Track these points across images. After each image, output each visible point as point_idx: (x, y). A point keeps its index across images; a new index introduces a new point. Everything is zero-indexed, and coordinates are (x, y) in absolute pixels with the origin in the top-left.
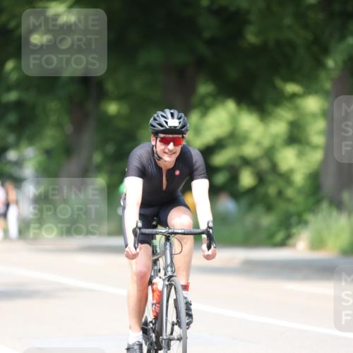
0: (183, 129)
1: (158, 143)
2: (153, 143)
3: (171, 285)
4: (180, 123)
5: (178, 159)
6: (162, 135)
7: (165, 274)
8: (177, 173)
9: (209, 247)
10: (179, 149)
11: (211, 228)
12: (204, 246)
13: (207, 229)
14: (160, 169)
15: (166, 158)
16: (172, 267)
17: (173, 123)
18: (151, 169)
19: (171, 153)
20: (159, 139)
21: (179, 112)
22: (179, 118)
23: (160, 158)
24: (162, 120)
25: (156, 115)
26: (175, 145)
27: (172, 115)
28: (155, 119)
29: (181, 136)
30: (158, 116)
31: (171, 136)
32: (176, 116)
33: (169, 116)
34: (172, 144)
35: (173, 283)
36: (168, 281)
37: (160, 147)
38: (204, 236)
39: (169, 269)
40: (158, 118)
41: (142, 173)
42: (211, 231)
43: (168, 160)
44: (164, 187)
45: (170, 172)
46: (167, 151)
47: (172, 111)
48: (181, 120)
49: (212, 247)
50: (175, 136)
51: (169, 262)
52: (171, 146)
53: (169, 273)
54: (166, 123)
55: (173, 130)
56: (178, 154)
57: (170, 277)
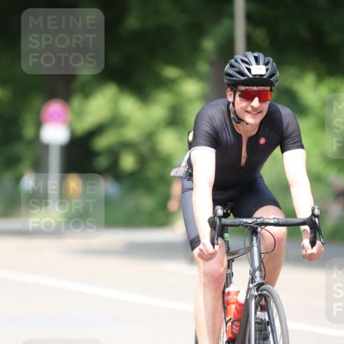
0: (272, 79)
2: (230, 99)
3: (261, 296)
4: (267, 70)
6: (242, 88)
7: (252, 280)
8: (262, 141)
9: (313, 244)
10: (266, 106)
11: (317, 216)
13: (310, 218)
14: (238, 137)
15: (249, 119)
16: (260, 270)
17: (259, 70)
19: (256, 111)
20: (238, 94)
21: (265, 56)
22: (266, 64)
23: (240, 120)
24: (243, 67)
25: (233, 61)
26: (261, 101)
27: (257, 59)
28: (232, 66)
29: (268, 88)
30: (236, 61)
31: (255, 88)
32: (262, 61)
33: (253, 61)
34: (256, 99)
35: (265, 292)
36: (257, 290)
37: (240, 104)
38: (307, 228)
39: (258, 274)
40: (236, 64)
42: (317, 220)
43: (251, 123)
44: (243, 161)
45: (253, 140)
46: (250, 109)
47: (256, 55)
48: (269, 66)
50: (261, 88)
51: (257, 264)
52: (256, 102)
53: (258, 280)
54: (249, 70)
55: (258, 80)
56: (264, 113)
57: (260, 285)
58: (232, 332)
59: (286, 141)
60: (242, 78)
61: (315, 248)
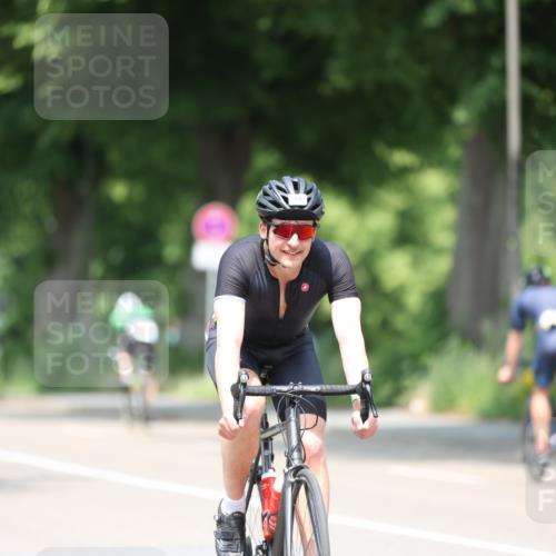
0: (315, 211)
1: (272, 235)
2: (264, 236)
3: (299, 483)
4: (309, 200)
5: (305, 264)
6: (278, 222)
7: (289, 464)
8: (305, 287)
9: (365, 417)
10: (307, 245)
11: (368, 383)
12: (357, 415)
13: (361, 385)
14: (274, 281)
15: (286, 261)
16: (299, 451)
17: (298, 199)
18: (260, 281)
19: (295, 252)
20: (272, 229)
22: (308, 192)
23: (275, 261)
24: (279, 194)
25: (267, 187)
26: (301, 238)
27: (296, 186)
28: (266, 194)
29: (310, 223)
30: (271, 189)
31: (293, 222)
32: (302, 188)
33: (291, 188)
34: (295, 237)
35: (303, 478)
36: (294, 475)
37: (275, 242)
38: (356, 397)
39: (295, 455)
40: (270, 192)
41: (244, 289)
42: (368, 387)
43: (289, 265)
44: (282, 312)
45: (293, 286)
46: (287, 248)
47: (296, 180)
48: (312, 195)
49: (371, 415)
50: (301, 222)
51: (294, 442)
52: (294, 240)
53: (296, 463)
54: (286, 199)
55: (297, 213)
56: (306, 253)
57: (298, 469)
58: (270, 530)
59: (335, 288)
60: (277, 210)
61: (367, 422)
